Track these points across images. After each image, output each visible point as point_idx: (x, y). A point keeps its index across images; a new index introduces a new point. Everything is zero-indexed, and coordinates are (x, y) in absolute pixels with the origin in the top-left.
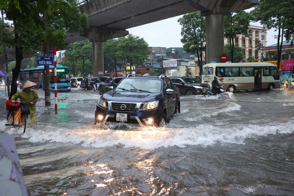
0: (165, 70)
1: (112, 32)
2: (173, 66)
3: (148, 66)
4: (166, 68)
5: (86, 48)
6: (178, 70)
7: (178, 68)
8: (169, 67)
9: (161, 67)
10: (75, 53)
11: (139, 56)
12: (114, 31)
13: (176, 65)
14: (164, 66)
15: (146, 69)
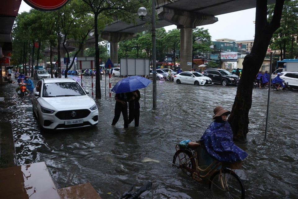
0: (223, 62)
1: (203, 18)
2: (232, 58)
3: (201, 57)
4: (224, 60)
5: (143, 39)
6: (237, 62)
7: (237, 61)
8: (228, 58)
9: (219, 59)
10: (131, 43)
11: (204, 48)
12: (205, 17)
13: (236, 58)
14: (222, 58)
15: (201, 60)
